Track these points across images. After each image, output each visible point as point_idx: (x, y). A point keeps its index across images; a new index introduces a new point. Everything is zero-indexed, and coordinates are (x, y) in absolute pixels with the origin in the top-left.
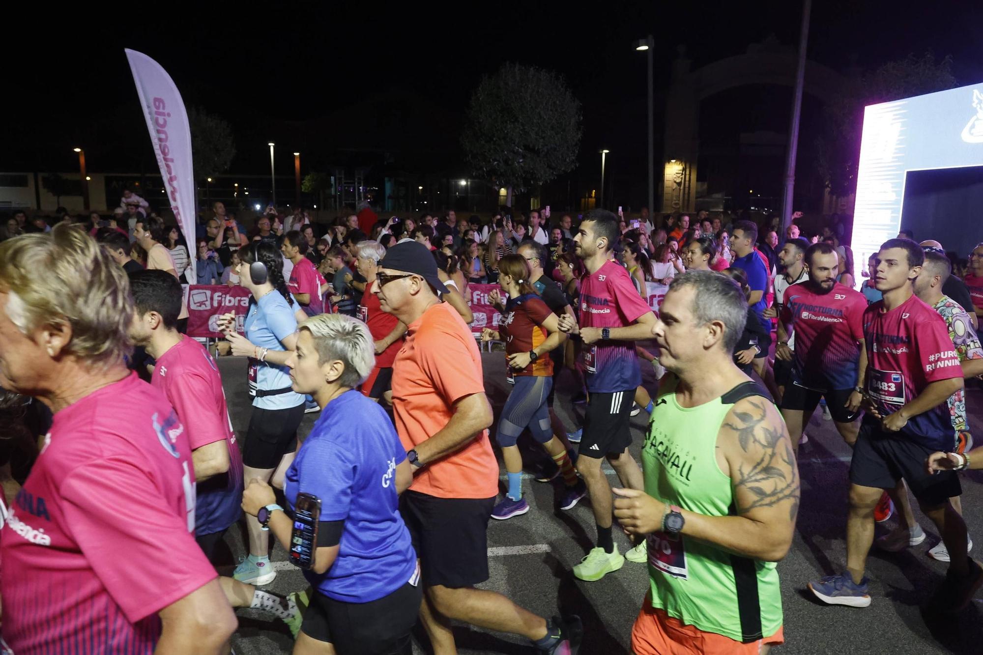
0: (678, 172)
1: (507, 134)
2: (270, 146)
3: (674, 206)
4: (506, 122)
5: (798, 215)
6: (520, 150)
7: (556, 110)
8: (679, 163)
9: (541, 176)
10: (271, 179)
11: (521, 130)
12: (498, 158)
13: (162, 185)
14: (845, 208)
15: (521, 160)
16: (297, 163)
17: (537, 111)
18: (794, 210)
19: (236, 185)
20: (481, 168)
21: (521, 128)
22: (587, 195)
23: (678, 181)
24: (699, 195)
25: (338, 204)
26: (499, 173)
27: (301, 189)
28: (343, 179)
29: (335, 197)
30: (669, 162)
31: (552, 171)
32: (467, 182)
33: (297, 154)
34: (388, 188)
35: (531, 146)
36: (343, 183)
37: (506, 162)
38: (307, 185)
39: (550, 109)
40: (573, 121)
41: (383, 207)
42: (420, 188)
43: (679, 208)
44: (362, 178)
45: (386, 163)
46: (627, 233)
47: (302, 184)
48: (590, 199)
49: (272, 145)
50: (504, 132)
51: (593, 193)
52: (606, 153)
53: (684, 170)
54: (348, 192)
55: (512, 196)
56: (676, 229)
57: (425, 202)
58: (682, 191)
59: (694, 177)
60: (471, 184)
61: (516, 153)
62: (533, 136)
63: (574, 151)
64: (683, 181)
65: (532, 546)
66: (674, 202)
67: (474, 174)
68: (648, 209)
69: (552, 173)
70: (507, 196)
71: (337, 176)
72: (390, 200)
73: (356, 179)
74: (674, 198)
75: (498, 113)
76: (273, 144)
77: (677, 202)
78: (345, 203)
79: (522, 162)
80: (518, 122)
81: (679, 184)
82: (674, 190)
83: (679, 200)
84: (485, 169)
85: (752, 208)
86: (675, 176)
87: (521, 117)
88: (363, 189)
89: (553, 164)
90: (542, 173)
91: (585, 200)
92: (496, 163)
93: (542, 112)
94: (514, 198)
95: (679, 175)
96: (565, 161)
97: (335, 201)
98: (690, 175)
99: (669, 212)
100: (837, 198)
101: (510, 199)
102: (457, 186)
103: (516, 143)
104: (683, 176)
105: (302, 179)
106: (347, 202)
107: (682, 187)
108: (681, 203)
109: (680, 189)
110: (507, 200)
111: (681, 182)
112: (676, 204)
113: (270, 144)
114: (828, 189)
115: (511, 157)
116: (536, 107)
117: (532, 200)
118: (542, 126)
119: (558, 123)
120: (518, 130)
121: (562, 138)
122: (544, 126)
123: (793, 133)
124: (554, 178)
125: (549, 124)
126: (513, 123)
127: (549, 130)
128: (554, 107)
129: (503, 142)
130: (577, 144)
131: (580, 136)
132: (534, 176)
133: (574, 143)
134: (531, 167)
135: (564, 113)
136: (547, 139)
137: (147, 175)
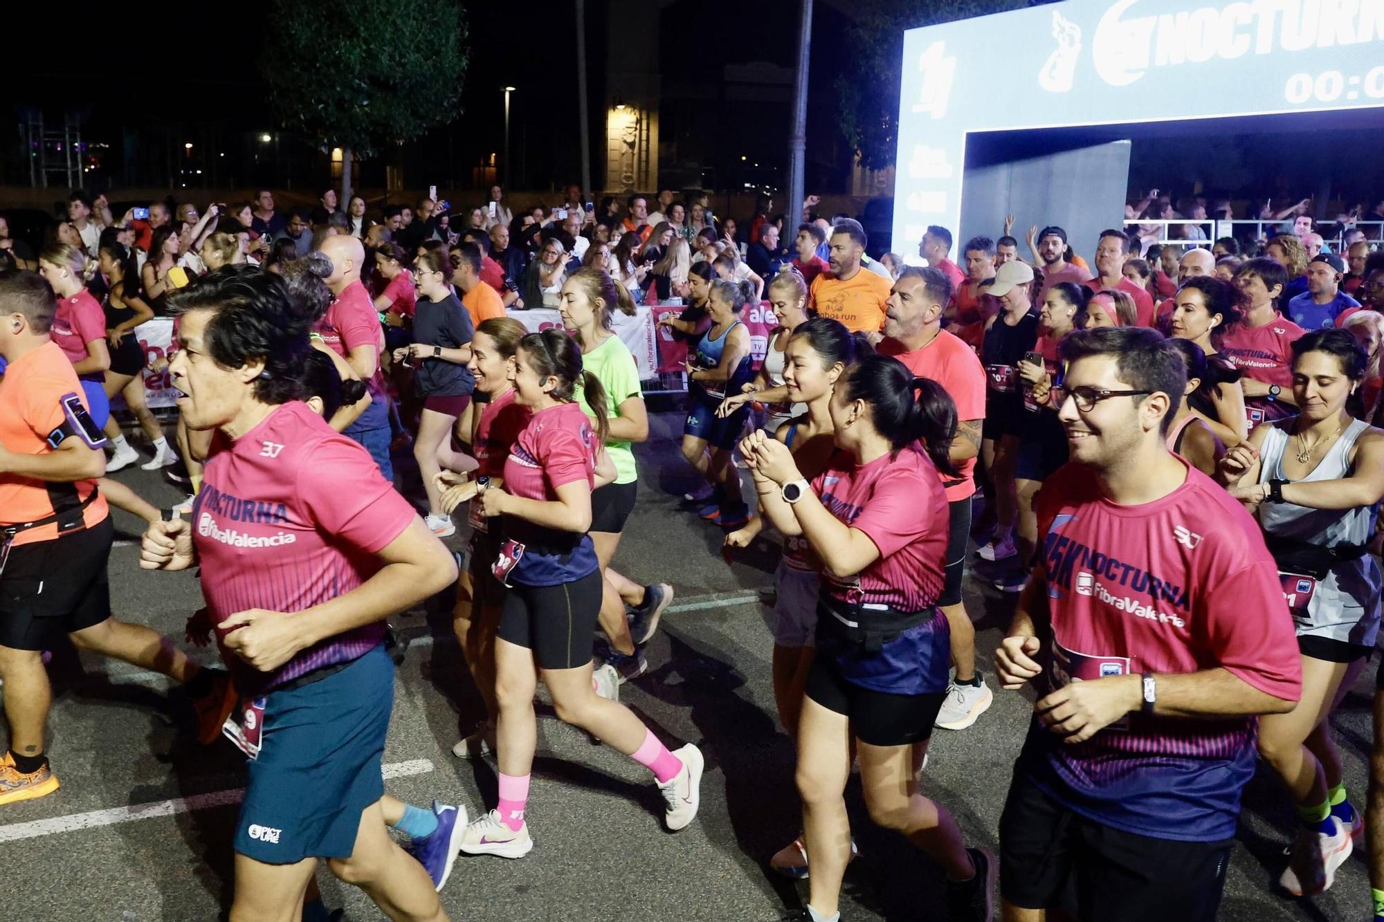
0: (629, 125)
1: (340, 56)
3: (624, 181)
4: (337, 36)
5: (813, 200)
6: (363, 85)
7: (424, 19)
8: (630, 110)
9: (402, 129)
11: (365, 51)
12: (324, 98)
14: (884, 186)
15: (365, 103)
17: (391, 19)
18: (808, 192)
20: (296, 115)
21: (364, 47)
22: (482, 163)
23: (629, 141)
25: (32, 173)
26: (328, 123)
28: (42, 130)
30: (614, 108)
31: (419, 122)
35: (382, 78)
36: (42, 135)
37: (340, 103)
39: (412, 15)
40: (452, 37)
44: (77, 125)
46: (546, 228)
48: (487, 168)
50: (334, 53)
55: (353, 162)
56: (626, 220)
60: (280, 141)
61: (358, 90)
62: (384, 59)
63: (455, 90)
64: (637, 141)
65: (399, 765)
66: (624, 174)
67: (283, 125)
68: (581, 189)
69: (420, 126)
70: (342, 162)
71: (30, 123)
73: (67, 129)
75: (323, 19)
78: (47, 173)
79: (366, 106)
80: (359, 36)
82: (623, 155)
84: (302, 117)
85: (747, 185)
87: (362, 28)
89: (422, 110)
90: (403, 125)
91: (479, 171)
92: (321, 106)
93: (399, 21)
94: (356, 165)
95: (631, 130)
96: (442, 105)
100: (872, 170)
101: (348, 170)
102: (256, 144)
103: (357, 71)
107: (636, 150)
110: (343, 168)
111: (634, 142)
112: (626, 177)
114: (857, 158)
115: (347, 97)
116: (388, 13)
117: (388, 169)
118: (400, 45)
119: (427, 41)
120: (358, 50)
121: (434, 66)
122: (405, 47)
123: (801, 67)
124: (424, 134)
125: (412, 41)
126: (350, 37)
127: (413, 52)
128: (419, 12)
129: (333, 71)
130: (459, 78)
131: (464, 63)
132: (389, 130)
133: (455, 76)
134: (384, 114)
135: (437, 24)
136: (408, 67)
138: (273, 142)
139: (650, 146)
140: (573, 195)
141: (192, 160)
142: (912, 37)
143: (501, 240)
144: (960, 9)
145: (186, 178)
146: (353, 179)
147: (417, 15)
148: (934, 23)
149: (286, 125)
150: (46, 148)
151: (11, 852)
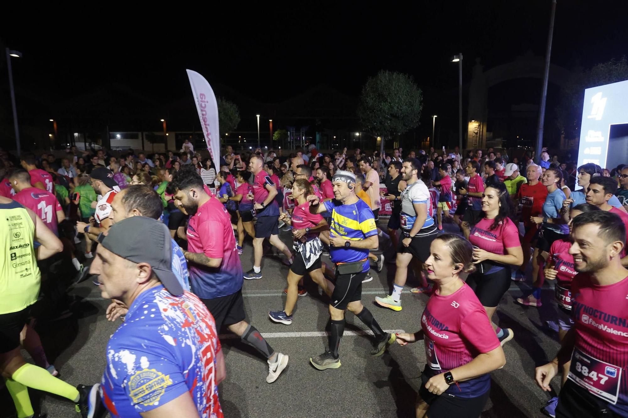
0: (476, 127)
1: (381, 108)
3: (473, 146)
4: (381, 102)
6: (388, 116)
7: (409, 95)
8: (476, 122)
9: (400, 130)
10: (258, 133)
12: (376, 121)
13: (203, 137)
14: (574, 146)
15: (389, 122)
16: (271, 125)
19: (240, 137)
20: (368, 126)
21: (389, 105)
22: (425, 140)
23: (476, 132)
24: (488, 139)
26: (377, 129)
27: (272, 138)
28: (294, 133)
29: (290, 142)
30: (471, 121)
32: (360, 134)
33: (271, 120)
34: (318, 137)
35: (394, 114)
36: (294, 135)
37: (381, 123)
38: (276, 136)
40: (417, 100)
42: (335, 137)
44: (304, 132)
45: (316, 124)
47: (273, 136)
48: (426, 142)
49: (258, 116)
50: (380, 107)
51: (428, 139)
52: (435, 118)
53: (479, 126)
54: (296, 140)
55: (384, 141)
57: (337, 145)
59: (485, 129)
60: (361, 135)
61: (387, 118)
62: (395, 108)
63: (418, 117)
64: (479, 132)
66: (474, 143)
67: (363, 130)
68: (459, 147)
69: (406, 128)
70: (381, 141)
71: (291, 132)
72: (318, 144)
73: (301, 133)
74: (474, 141)
75: (377, 97)
78: (295, 146)
80: (388, 101)
81: (477, 133)
82: (473, 137)
83: (476, 142)
85: (519, 146)
86: (474, 129)
87: (389, 99)
88: (304, 138)
89: (406, 124)
90: (401, 128)
91: (424, 143)
92: (375, 123)
93: (400, 96)
95: (476, 129)
96: (413, 122)
97: (290, 144)
98: (483, 128)
99: (471, 149)
100: (569, 140)
102: (354, 136)
103: (387, 112)
104: (479, 129)
105: (274, 133)
107: (478, 135)
108: (477, 144)
109: (477, 136)
110: (381, 143)
111: (478, 132)
112: (475, 144)
113: (257, 116)
114: (563, 135)
115: (383, 120)
116: (397, 94)
117: (394, 143)
119: (409, 102)
120: (387, 106)
121: (411, 110)
122: (401, 103)
123: (542, 105)
124: (407, 131)
125: (404, 102)
126: (385, 102)
127: (404, 105)
128: (407, 93)
129: (379, 112)
131: (421, 108)
132: (396, 130)
133: (418, 112)
134: (395, 125)
135: (413, 96)
136: (403, 110)
137: (196, 132)
138: (359, 135)
139: (483, 134)
140: (456, 150)
141: (336, 141)
142: (588, 91)
143: (432, 166)
144: (609, 80)
145: (334, 147)
146: (384, 146)
147: (406, 94)
148: (597, 86)
150: (295, 139)
151: (280, 341)
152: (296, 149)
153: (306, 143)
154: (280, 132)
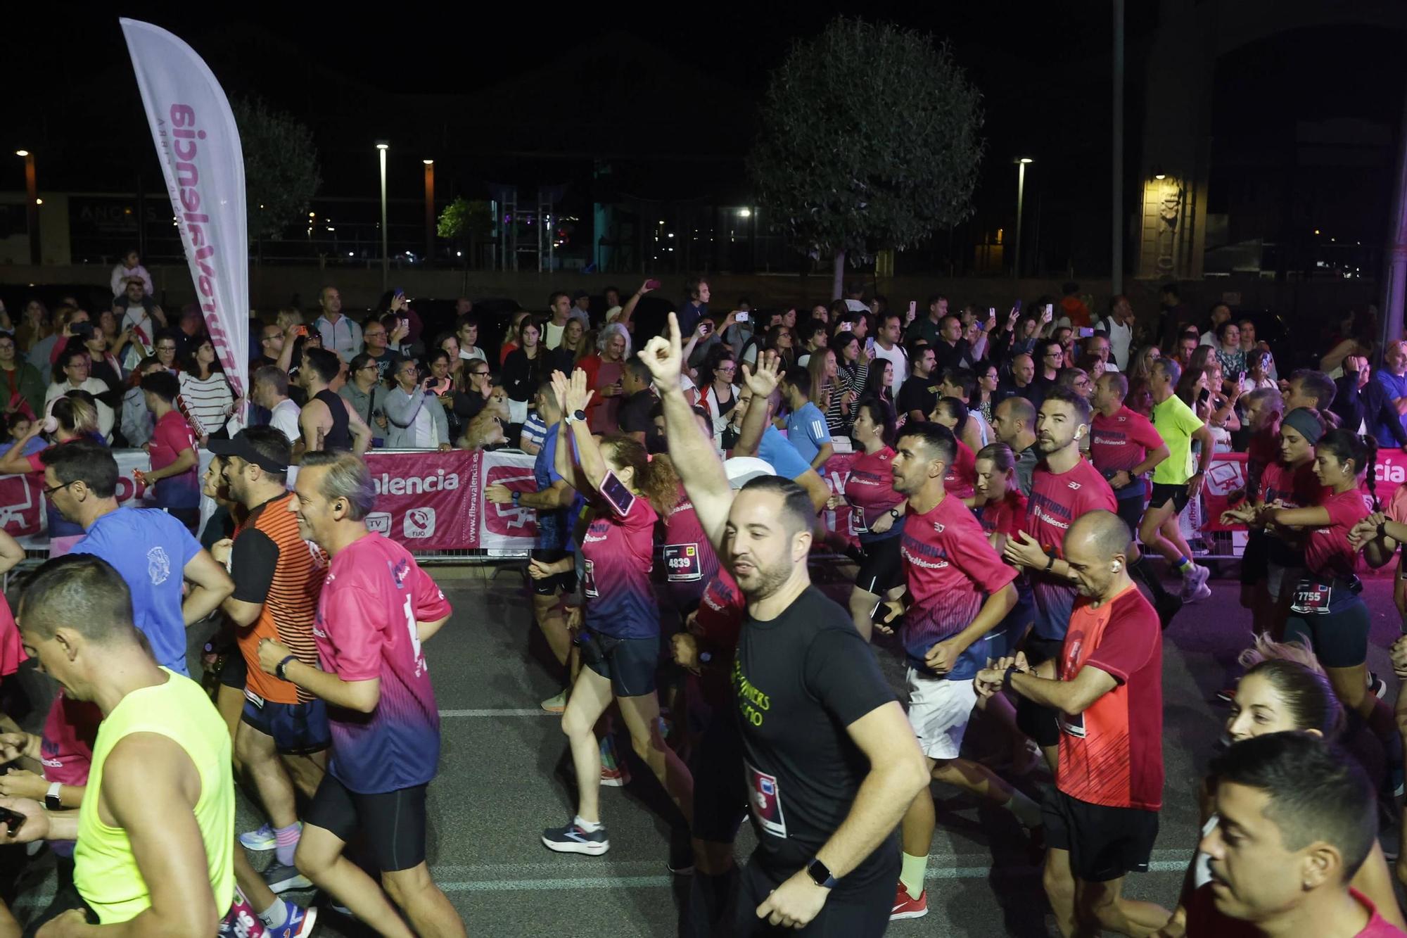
0: (1169, 198)
1: (838, 154)
2: (379, 151)
3: (1161, 265)
4: (836, 133)
6: (862, 185)
7: (935, 108)
8: (1171, 180)
9: (903, 234)
11: (865, 148)
12: (818, 202)
15: (863, 205)
16: (429, 179)
17: (897, 110)
19: (312, 214)
21: (865, 143)
22: (987, 239)
23: (1169, 216)
24: (1212, 242)
26: (820, 228)
27: (437, 231)
28: (515, 210)
29: (498, 241)
30: (1152, 178)
31: (922, 223)
32: (753, 212)
33: (428, 161)
34: (600, 221)
35: (884, 178)
36: (515, 215)
37: (834, 207)
38: (447, 222)
39: (920, 106)
40: (966, 127)
41: (590, 259)
42: (661, 223)
43: (1172, 269)
44: (551, 208)
45: (596, 175)
47: (439, 222)
48: (992, 247)
49: (383, 148)
50: (831, 150)
51: (1000, 235)
52: (1026, 165)
53: (1182, 194)
57: (671, 249)
58: (1177, 236)
59: (1201, 207)
60: (760, 215)
61: (856, 192)
62: (888, 158)
63: (967, 186)
64: (1179, 217)
66: (1161, 257)
69: (924, 227)
71: (504, 204)
72: (602, 247)
73: (540, 210)
74: (1162, 251)
75: (821, 114)
76: (386, 147)
77: (1169, 257)
78: (518, 253)
79: (863, 209)
80: (860, 131)
81: (1172, 222)
82: (1161, 233)
83: (1171, 255)
84: (792, 221)
85: (1320, 264)
86: (1163, 207)
87: (864, 123)
88: (555, 222)
89: (926, 211)
90: (904, 228)
91: (983, 250)
92: (814, 209)
93: (905, 114)
95: (1171, 205)
96: (949, 203)
98: (1194, 203)
99: (1151, 277)
102: (733, 221)
103: (854, 174)
104: (1180, 207)
105: (439, 210)
106: (521, 250)
107: (1177, 229)
108: (1175, 260)
109: (1174, 233)
111: (1176, 217)
112: (1164, 261)
113: (379, 146)
115: (843, 200)
116: (895, 104)
118: (906, 140)
119: (937, 133)
120: (858, 147)
121: (943, 161)
122: (909, 138)
124: (928, 236)
125: (919, 135)
126: (849, 133)
127: (919, 147)
128: (929, 102)
129: (829, 170)
130: (972, 172)
131: (979, 156)
132: (888, 235)
133: (967, 171)
134: (884, 217)
135: (948, 114)
136: (914, 164)
137: (148, 196)
138: (752, 217)
139: (1196, 222)
147: (926, 105)
149: (775, 230)
152: (519, 267)
153: (557, 236)
154: (463, 210)
